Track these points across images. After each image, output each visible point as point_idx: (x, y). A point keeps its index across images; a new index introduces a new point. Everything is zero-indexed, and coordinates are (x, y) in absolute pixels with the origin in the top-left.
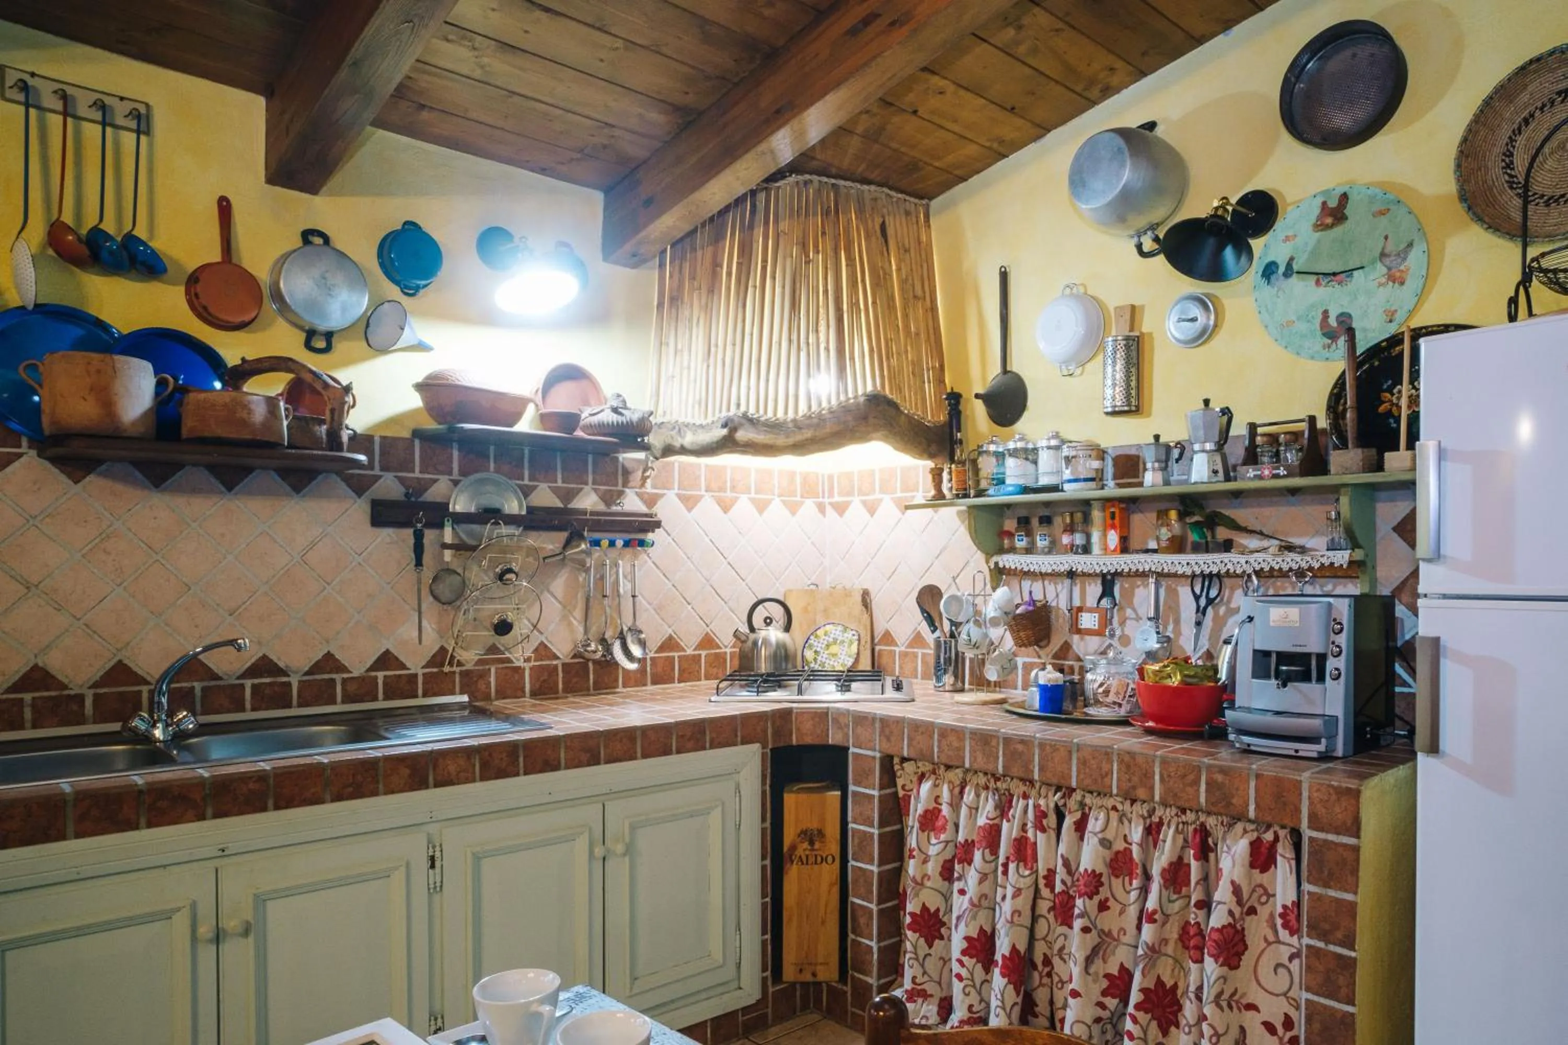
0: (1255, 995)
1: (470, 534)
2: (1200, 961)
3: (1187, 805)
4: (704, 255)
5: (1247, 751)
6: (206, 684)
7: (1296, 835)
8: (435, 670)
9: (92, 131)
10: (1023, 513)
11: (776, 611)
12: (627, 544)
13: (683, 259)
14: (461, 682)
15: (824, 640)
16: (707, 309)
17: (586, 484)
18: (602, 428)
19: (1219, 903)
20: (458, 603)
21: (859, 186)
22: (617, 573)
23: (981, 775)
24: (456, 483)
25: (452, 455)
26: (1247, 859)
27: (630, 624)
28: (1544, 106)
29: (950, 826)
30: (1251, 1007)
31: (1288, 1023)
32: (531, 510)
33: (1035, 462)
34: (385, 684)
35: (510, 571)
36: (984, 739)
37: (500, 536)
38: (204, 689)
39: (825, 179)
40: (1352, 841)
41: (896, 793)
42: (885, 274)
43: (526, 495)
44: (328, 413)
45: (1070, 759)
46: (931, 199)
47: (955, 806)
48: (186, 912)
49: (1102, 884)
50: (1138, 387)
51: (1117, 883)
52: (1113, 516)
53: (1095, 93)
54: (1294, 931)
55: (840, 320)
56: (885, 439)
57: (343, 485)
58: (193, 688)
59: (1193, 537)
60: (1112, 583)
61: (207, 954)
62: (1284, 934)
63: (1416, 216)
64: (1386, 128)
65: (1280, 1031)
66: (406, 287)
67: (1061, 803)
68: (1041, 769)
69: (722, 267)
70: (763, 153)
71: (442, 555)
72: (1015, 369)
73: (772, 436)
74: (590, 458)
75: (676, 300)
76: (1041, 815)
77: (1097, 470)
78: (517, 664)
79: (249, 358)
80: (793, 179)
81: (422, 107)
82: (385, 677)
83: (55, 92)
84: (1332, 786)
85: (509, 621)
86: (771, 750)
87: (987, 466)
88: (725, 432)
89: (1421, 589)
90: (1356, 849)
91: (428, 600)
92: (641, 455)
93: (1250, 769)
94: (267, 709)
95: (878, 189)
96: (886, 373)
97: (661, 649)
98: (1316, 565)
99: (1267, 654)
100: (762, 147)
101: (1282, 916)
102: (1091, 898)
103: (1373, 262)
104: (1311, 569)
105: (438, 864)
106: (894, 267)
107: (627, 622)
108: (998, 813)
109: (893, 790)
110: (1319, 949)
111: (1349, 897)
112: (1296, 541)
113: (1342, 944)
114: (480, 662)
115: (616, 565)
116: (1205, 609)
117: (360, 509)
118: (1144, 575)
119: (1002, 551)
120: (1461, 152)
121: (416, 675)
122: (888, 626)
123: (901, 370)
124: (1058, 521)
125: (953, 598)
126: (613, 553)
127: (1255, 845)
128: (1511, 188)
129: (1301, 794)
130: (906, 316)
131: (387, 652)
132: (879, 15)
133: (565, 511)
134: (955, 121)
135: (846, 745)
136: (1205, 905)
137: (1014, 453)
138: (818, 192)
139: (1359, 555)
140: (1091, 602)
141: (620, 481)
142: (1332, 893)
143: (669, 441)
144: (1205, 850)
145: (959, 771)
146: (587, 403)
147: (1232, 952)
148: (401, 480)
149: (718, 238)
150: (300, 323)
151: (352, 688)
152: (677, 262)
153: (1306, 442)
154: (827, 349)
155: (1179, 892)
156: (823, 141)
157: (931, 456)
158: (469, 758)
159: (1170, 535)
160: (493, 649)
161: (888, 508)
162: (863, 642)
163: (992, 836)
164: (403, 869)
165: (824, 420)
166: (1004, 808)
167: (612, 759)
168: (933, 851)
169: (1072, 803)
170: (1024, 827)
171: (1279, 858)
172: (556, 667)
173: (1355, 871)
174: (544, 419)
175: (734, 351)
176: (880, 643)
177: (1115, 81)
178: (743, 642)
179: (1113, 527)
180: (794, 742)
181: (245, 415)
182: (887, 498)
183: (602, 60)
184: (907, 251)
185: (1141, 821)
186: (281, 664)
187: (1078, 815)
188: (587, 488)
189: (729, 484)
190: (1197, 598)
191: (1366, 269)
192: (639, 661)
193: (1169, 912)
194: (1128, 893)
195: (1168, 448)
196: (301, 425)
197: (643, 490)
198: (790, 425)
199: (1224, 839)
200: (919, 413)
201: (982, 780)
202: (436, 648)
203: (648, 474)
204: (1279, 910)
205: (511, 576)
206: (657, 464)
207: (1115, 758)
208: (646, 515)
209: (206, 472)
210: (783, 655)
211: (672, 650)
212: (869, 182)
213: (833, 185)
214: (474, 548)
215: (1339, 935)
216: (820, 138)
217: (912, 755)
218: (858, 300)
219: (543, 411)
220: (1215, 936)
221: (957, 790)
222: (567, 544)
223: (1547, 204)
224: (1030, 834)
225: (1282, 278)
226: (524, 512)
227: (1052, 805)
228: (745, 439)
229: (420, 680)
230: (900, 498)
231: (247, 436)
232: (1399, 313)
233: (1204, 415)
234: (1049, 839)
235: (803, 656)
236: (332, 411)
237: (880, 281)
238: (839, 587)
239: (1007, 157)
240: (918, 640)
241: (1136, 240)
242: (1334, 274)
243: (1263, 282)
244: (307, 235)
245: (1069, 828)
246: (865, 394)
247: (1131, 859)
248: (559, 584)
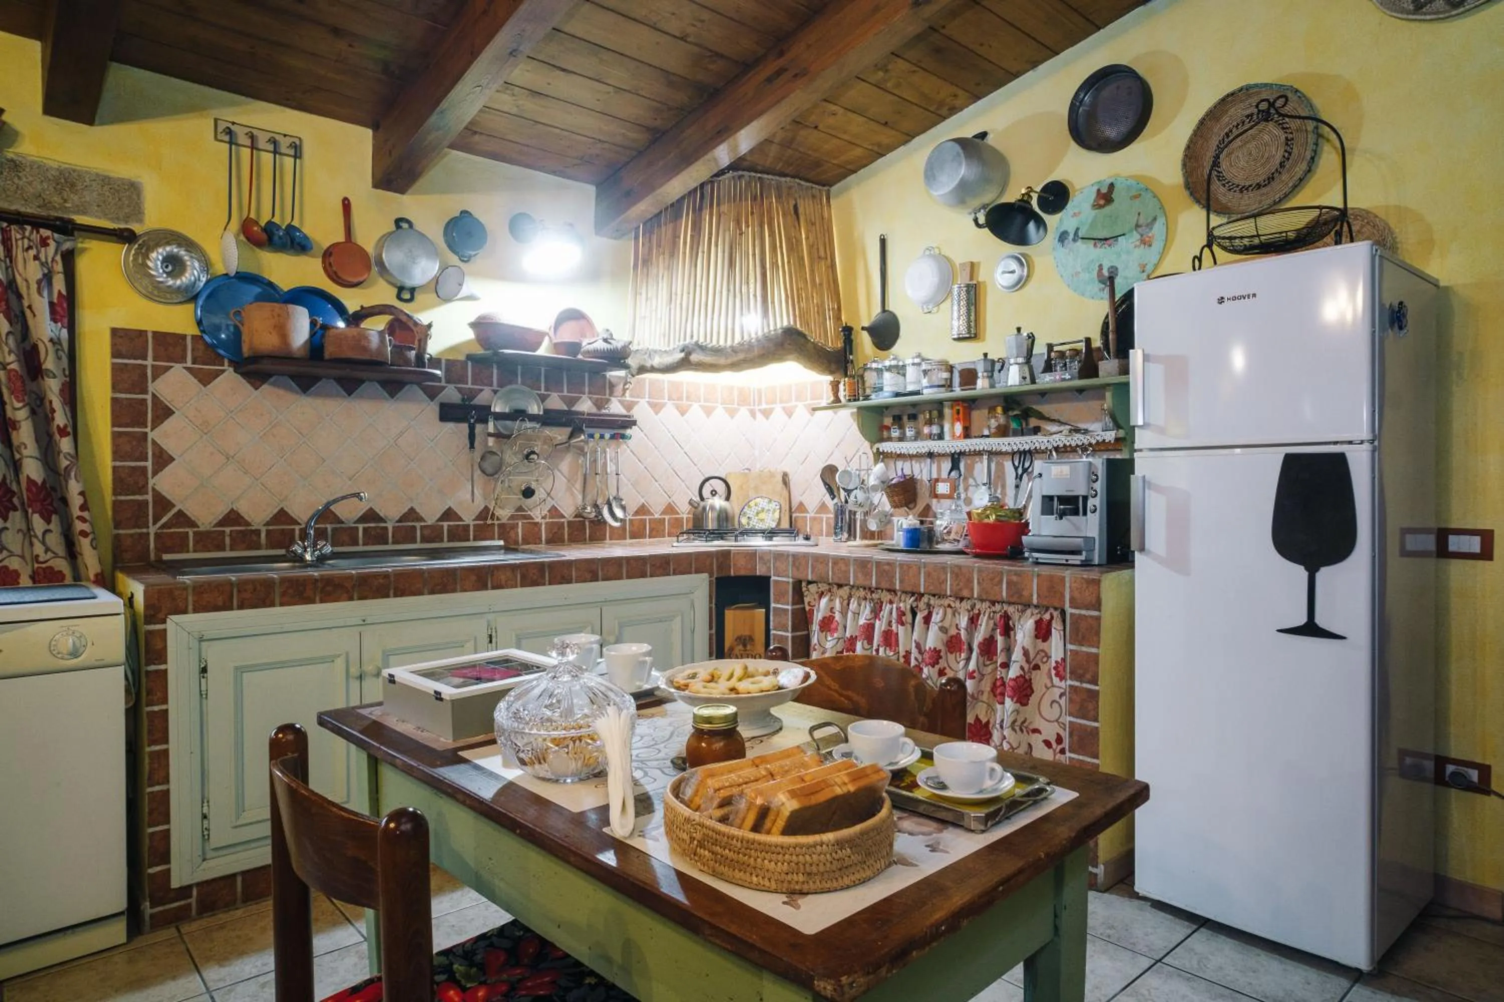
0: (1038, 723)
1: (505, 428)
2: (1003, 703)
3: (994, 599)
4: (666, 231)
5: (1037, 563)
6: (334, 526)
7: (1063, 613)
8: (482, 522)
9: (267, 158)
10: (896, 412)
11: (720, 487)
12: (613, 437)
13: (651, 233)
14: (499, 532)
15: (755, 509)
16: (669, 268)
17: (584, 394)
18: (597, 353)
19: (1014, 662)
20: (496, 476)
21: (778, 178)
22: (605, 457)
23: (861, 589)
24: (495, 392)
25: (492, 373)
26: (1033, 633)
27: (614, 494)
28: (1238, 125)
29: (840, 628)
30: (1036, 731)
31: (1059, 740)
32: (546, 411)
33: (904, 375)
34: (448, 530)
35: (533, 453)
36: (863, 564)
37: (526, 429)
38: (334, 530)
39: (753, 174)
40: (1095, 613)
41: (804, 608)
42: (797, 241)
43: (543, 401)
44: (416, 342)
45: (920, 573)
46: (831, 186)
47: (844, 613)
48: (343, 658)
49: (941, 657)
50: (976, 320)
51: (951, 657)
52: (958, 412)
53: (944, 111)
54: (1062, 678)
55: (764, 275)
56: (797, 360)
57: (421, 392)
58: (326, 528)
59: (1014, 425)
60: (959, 461)
61: (355, 684)
62: (1056, 680)
63: (1159, 200)
64: (1139, 138)
65: (1054, 745)
66: (463, 256)
67: (914, 606)
68: (901, 582)
69: (679, 237)
70: (709, 160)
71: (486, 442)
72: (891, 309)
73: (714, 358)
74: (586, 375)
75: (647, 262)
76: (901, 614)
77: (946, 379)
78: (537, 520)
79: (365, 305)
80: (731, 174)
81: (475, 133)
82: (449, 526)
83: (247, 134)
84: (1083, 578)
85: (533, 487)
86: (717, 579)
87: (871, 378)
88: (682, 355)
89: (1136, 446)
90: (1098, 619)
91: (478, 472)
92: (622, 373)
93: (1033, 571)
94: (373, 544)
95: (792, 180)
96: (797, 313)
97: (637, 513)
98: (1094, 442)
99: (1051, 498)
100: (708, 156)
101: (1055, 668)
102: (933, 667)
103: (1131, 231)
104: (1090, 445)
105: (494, 640)
106: (804, 236)
107: (612, 492)
108: (873, 615)
109: (802, 606)
110: (1077, 687)
111: (1094, 650)
112: (1082, 426)
113: (1089, 682)
114: (512, 517)
115: (605, 452)
116: (1021, 476)
117: (432, 409)
118: (979, 453)
119: (882, 440)
120: (1186, 156)
121: (468, 526)
122: (801, 499)
123: (808, 309)
124: (921, 417)
125: (845, 472)
126: (602, 443)
127: (1038, 623)
128: (1219, 180)
129: (1064, 586)
130: (812, 271)
131: (450, 509)
132: (786, 70)
133: (569, 412)
134: (845, 132)
135: (768, 574)
136: (1006, 665)
137: (889, 369)
138: (748, 184)
139: (1121, 433)
140: (944, 475)
141: (608, 391)
142: (1084, 649)
143: (642, 363)
144: (1008, 630)
145: (846, 588)
146: (584, 336)
147: (1024, 693)
148: (460, 390)
149: (677, 217)
150: (394, 281)
151: (427, 532)
152: (647, 235)
153: (1083, 356)
154: (755, 296)
155: (992, 660)
156: (751, 151)
157: (831, 373)
158: (513, 571)
159: (996, 424)
160: (520, 509)
161: (801, 411)
162: (783, 511)
163: (869, 630)
164: (472, 642)
165: (753, 347)
166: (876, 612)
167: (606, 579)
168: (829, 645)
169: (922, 605)
170: (890, 623)
171: (1053, 630)
172: (563, 523)
173: (1098, 633)
174: (557, 346)
175: (688, 298)
176: (795, 511)
177: (958, 103)
178: (696, 508)
179: (958, 420)
180: (732, 574)
181: (366, 344)
182: (800, 405)
183: (598, 100)
184: (813, 224)
185: (967, 613)
186: (382, 515)
187: (926, 613)
188: (585, 397)
189: (685, 395)
190: (1016, 468)
191: (1127, 236)
192: (621, 520)
193: (984, 673)
194: (959, 663)
195: (993, 362)
196: (399, 350)
197: (623, 398)
198: (729, 350)
199: (1019, 619)
200: (822, 341)
201: (862, 593)
202: (482, 507)
203: (627, 386)
204: (1054, 664)
205: (535, 457)
206: (633, 380)
207: (949, 570)
208: (626, 416)
209: (335, 384)
210: (724, 517)
211: (644, 514)
212: (785, 175)
213: (759, 178)
214: (508, 437)
215: (1088, 676)
216: (749, 149)
217: (814, 579)
218: (777, 261)
219: (555, 341)
220: (1012, 683)
221: (846, 602)
222: (571, 436)
223: (1241, 191)
224: (894, 627)
225: (1072, 243)
226: (541, 413)
227: (909, 607)
228: (696, 360)
229: (472, 528)
230: (810, 405)
231: (366, 357)
232: (1148, 267)
233: (1017, 339)
234: (906, 629)
235: (739, 521)
236: (420, 341)
237: (793, 246)
238: (766, 471)
239: (885, 155)
240: (823, 507)
241: (973, 216)
242: (1106, 239)
243: (1059, 245)
244: (398, 222)
245: (919, 622)
246: (782, 328)
247: (961, 640)
248: (566, 464)
